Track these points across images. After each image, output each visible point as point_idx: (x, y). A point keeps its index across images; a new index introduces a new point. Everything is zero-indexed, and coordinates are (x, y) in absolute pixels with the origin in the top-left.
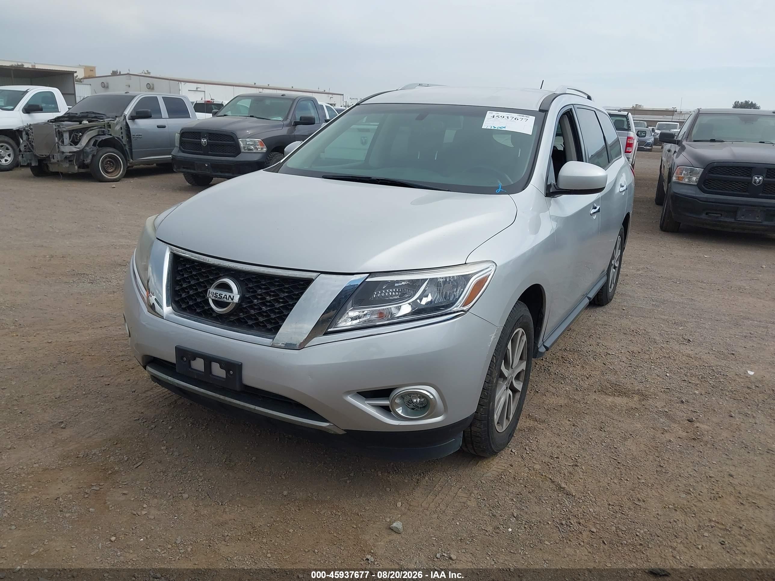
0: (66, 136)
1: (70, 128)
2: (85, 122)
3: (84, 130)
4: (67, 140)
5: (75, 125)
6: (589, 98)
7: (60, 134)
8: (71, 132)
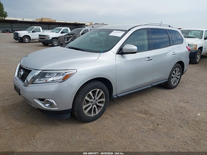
0: (66, 39)
1: (67, 37)
2: (71, 35)
3: (70, 37)
4: (66, 40)
5: (69, 36)
6: (169, 26)
7: (65, 38)
8: (67, 38)
